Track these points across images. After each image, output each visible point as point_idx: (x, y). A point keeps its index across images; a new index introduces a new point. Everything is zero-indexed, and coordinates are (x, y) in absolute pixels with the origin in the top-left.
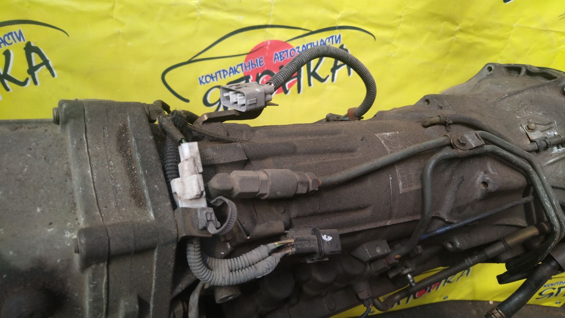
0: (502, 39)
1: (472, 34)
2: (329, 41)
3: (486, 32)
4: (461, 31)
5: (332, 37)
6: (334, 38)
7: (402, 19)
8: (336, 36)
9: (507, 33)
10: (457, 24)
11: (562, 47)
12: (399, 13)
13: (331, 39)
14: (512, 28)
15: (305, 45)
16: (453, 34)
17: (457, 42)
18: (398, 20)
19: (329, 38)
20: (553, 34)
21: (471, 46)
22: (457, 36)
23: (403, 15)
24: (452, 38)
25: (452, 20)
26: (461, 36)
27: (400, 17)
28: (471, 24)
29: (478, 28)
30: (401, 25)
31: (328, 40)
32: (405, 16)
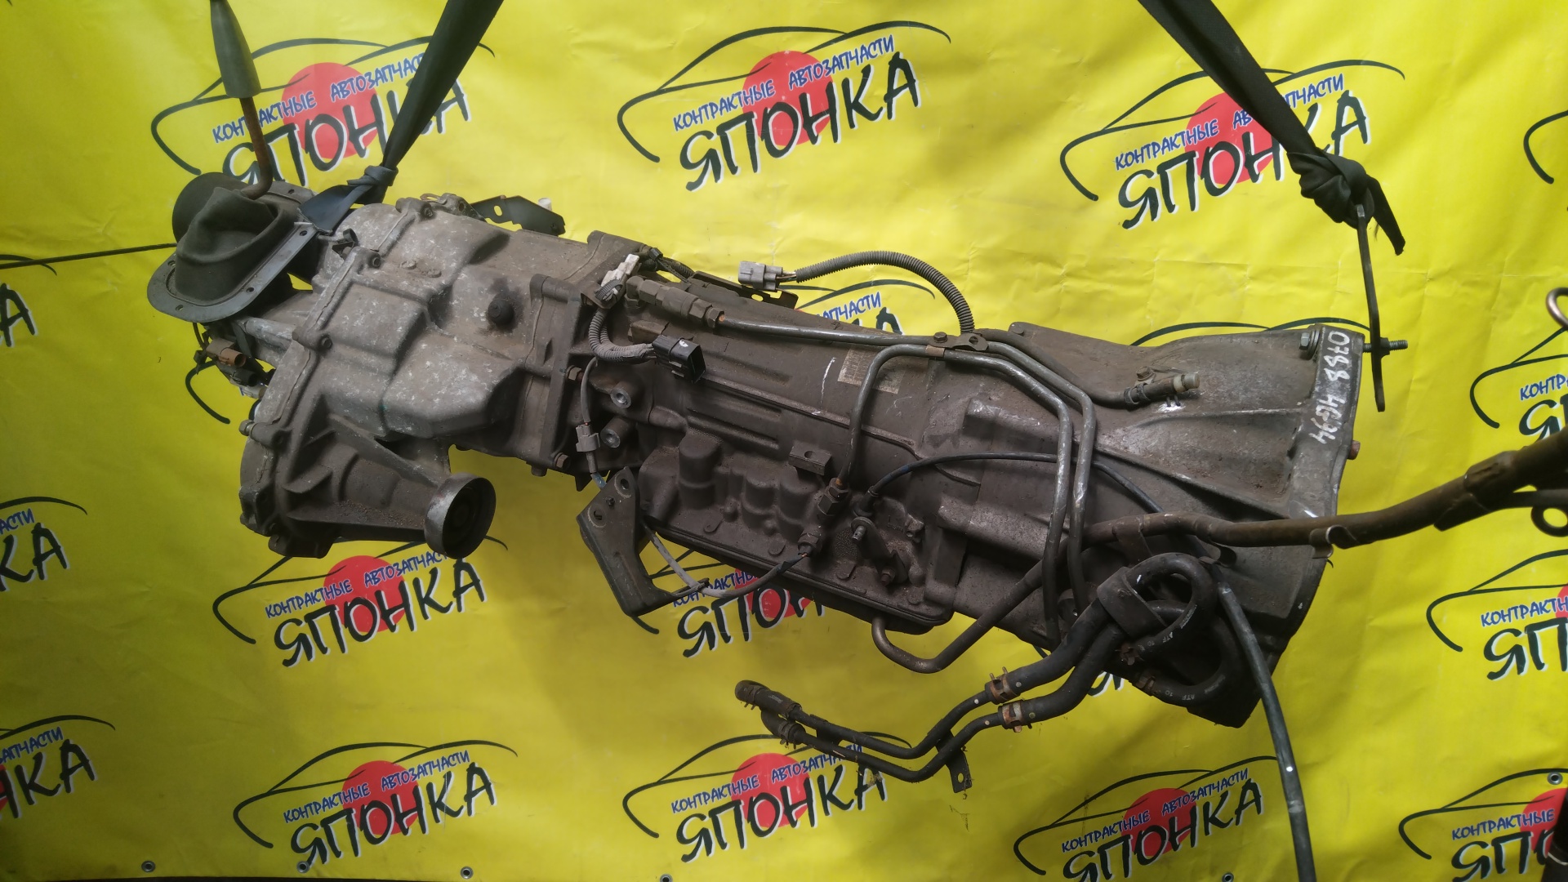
0: (1141, 283)
1: (1089, 278)
2: (863, 304)
3: (1111, 273)
4: (1069, 275)
5: (867, 298)
6: (870, 299)
7: (970, 264)
8: (872, 296)
9: (1147, 273)
10: (1060, 266)
11: (1248, 287)
12: (963, 255)
13: (865, 301)
14: (1153, 265)
15: (828, 312)
16: (1057, 281)
17: (1068, 292)
18: (963, 266)
19: (862, 300)
20: (1223, 268)
21: (1093, 296)
22: (1065, 284)
23: (971, 257)
24: (1058, 287)
25: (1052, 261)
26: (1070, 283)
27: (967, 261)
28: (1083, 264)
29: (1098, 268)
30: (970, 273)
31: (861, 302)
32: (974, 258)
